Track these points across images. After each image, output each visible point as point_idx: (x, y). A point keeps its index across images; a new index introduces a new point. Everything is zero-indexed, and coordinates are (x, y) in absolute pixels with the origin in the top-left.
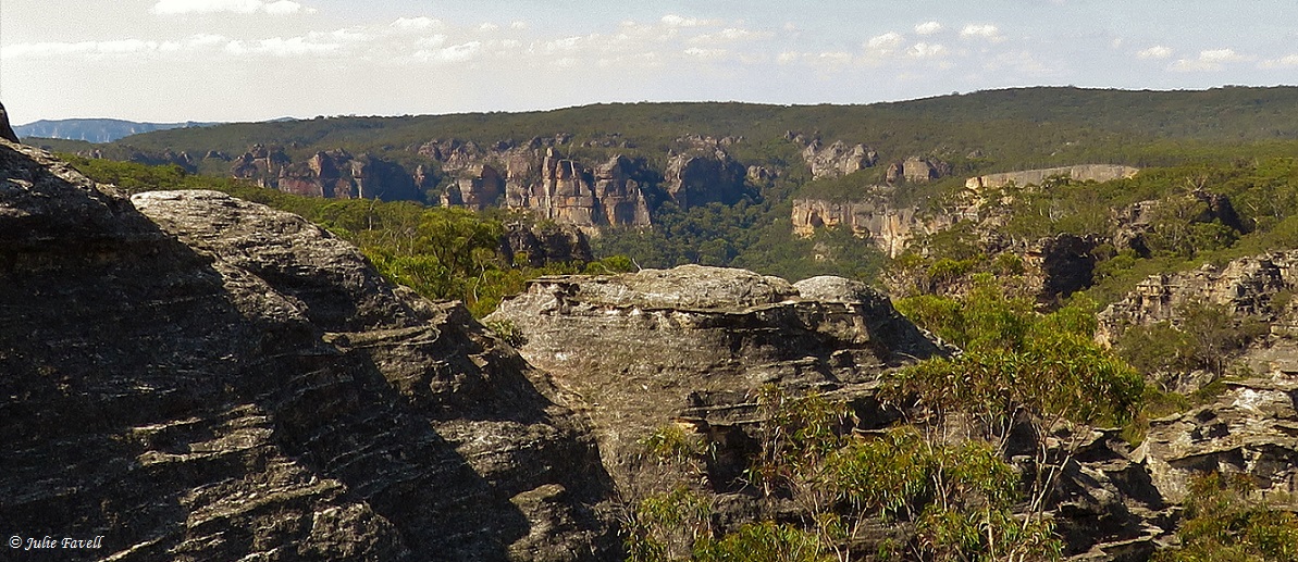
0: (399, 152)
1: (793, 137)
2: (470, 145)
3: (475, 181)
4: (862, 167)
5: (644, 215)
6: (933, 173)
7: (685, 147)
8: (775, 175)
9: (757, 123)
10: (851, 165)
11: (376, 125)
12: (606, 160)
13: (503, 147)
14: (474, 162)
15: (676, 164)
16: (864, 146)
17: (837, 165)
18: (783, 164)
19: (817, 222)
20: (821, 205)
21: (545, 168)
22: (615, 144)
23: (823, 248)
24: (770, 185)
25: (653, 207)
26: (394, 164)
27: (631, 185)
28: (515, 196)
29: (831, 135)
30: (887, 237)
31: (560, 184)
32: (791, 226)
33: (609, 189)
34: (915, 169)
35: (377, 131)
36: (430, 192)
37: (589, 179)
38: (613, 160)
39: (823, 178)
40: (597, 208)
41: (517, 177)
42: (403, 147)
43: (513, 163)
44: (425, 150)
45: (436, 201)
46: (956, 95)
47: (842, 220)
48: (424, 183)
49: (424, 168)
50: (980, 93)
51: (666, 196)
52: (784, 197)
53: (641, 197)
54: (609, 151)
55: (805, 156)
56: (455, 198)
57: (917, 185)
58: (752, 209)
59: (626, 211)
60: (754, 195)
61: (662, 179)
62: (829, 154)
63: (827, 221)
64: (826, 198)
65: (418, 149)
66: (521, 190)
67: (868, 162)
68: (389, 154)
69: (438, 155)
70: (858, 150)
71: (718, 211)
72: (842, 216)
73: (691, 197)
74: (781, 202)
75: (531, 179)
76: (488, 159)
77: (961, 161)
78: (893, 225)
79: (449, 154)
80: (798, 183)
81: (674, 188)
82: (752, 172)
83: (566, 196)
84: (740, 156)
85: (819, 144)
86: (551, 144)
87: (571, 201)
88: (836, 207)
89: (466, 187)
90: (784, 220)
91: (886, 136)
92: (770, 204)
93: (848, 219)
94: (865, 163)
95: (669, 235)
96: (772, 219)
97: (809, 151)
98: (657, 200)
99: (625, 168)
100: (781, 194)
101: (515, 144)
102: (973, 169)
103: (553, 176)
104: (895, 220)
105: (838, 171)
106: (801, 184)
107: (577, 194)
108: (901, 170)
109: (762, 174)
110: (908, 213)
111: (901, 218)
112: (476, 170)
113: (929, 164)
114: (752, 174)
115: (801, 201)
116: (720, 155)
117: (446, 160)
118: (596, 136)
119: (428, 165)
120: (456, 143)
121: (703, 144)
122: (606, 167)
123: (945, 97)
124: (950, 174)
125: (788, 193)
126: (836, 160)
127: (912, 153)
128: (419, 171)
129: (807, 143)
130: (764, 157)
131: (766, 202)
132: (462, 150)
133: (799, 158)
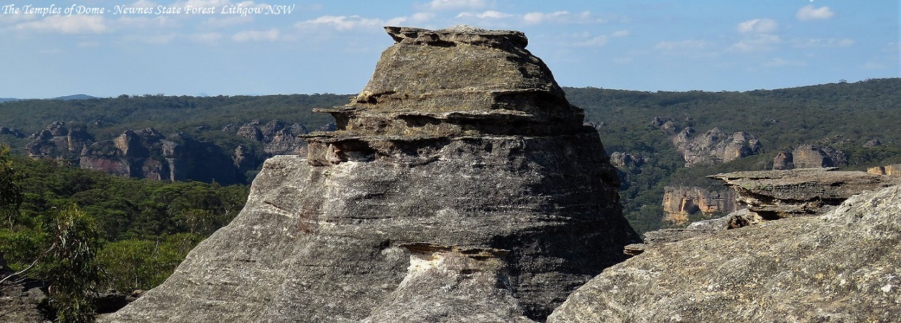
0: (217, 132)
1: (661, 123)
2: (296, 127)
4: (743, 155)
6: (829, 162)
8: (642, 162)
9: (619, 109)
10: (729, 153)
11: (187, 105)
16: (745, 134)
17: (713, 152)
18: (651, 150)
19: (693, 210)
20: (698, 192)
24: (636, 172)
26: (211, 144)
29: (705, 122)
32: (661, 213)
34: (806, 158)
35: (189, 111)
36: (250, 172)
39: (698, 165)
42: (220, 128)
44: (245, 131)
46: (843, 84)
47: (722, 207)
48: (242, 163)
49: (244, 149)
50: (872, 82)
52: (652, 183)
55: (675, 142)
62: (704, 141)
63: (704, 209)
64: (702, 186)
65: (237, 129)
67: (750, 150)
68: (205, 134)
69: (260, 136)
70: (738, 138)
72: (722, 204)
74: (649, 188)
77: (859, 151)
79: (271, 136)
80: (669, 170)
82: (618, 158)
85: (692, 131)
88: (715, 194)
90: (654, 207)
91: (768, 124)
92: (637, 190)
93: (728, 206)
94: (747, 152)
96: (639, 205)
97: (680, 139)
100: (649, 180)
102: (873, 159)
105: (715, 159)
106: (672, 170)
108: (792, 159)
109: (628, 160)
113: (822, 152)
114: (616, 161)
115: (673, 188)
117: (270, 141)
119: (248, 145)
120: (280, 125)
123: (832, 86)
124: (847, 163)
125: (657, 179)
126: (712, 147)
127: (802, 141)
128: (238, 152)
129: (678, 130)
130: (629, 144)
131: (632, 188)
132: (287, 132)
133: (669, 145)
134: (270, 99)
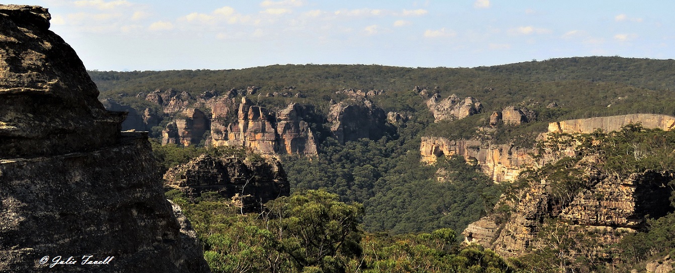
0: (132, 98)
1: (420, 91)
2: (184, 94)
3: (188, 120)
4: (471, 114)
5: (312, 147)
6: (524, 119)
7: (342, 97)
8: (407, 119)
9: (393, 80)
10: (462, 112)
11: (113, 78)
12: (285, 106)
13: (209, 96)
14: (187, 106)
15: (336, 110)
16: (472, 99)
17: (452, 112)
18: (413, 110)
19: (439, 154)
20: (442, 141)
21: (240, 112)
22: (291, 95)
23: (443, 172)
24: (404, 126)
25: (319, 141)
26: (129, 107)
27: (303, 125)
28: (218, 132)
29: (447, 90)
30: (490, 165)
31: (251, 124)
32: (419, 156)
33: (287, 127)
34: (511, 116)
35: (114, 82)
36: (154, 128)
37: (273, 120)
38: (290, 107)
39: (443, 121)
40: (278, 141)
41: (219, 118)
42: (134, 95)
43: (217, 108)
44: (151, 97)
45: (159, 135)
46: (534, 62)
47: (458, 152)
48: (149, 121)
49: (150, 110)
50: (552, 60)
51: (330, 134)
52: (414, 134)
53: (310, 134)
54: (287, 100)
55: (428, 105)
56: (173, 133)
57: (512, 127)
58: (391, 144)
59: (299, 143)
60: (392, 132)
61: (326, 121)
62: (446, 103)
63: (446, 153)
64: (445, 136)
65: (146, 96)
66: (222, 128)
67: (475, 110)
69: (161, 100)
70: (468, 101)
71: (366, 144)
72: (457, 149)
73: (346, 134)
74: (412, 138)
75: (230, 120)
76: (197, 105)
77: (544, 111)
78: (494, 156)
79: (168, 100)
80: (424, 125)
81: (335, 127)
82: (391, 117)
83: (256, 132)
84: (381, 104)
85: (439, 96)
86: (244, 94)
87: (259, 136)
88: (453, 142)
89: (181, 125)
90: (415, 152)
91: (487, 91)
92: (404, 139)
93: (462, 151)
94: (473, 111)
95: (331, 162)
96: (406, 151)
97: (431, 102)
98: (323, 135)
99: (299, 112)
100: (412, 132)
101: (218, 94)
102: (552, 116)
103: (246, 118)
104: (496, 153)
105: (453, 116)
106: (427, 126)
107: (263, 131)
108: (500, 116)
109: (398, 117)
110: (506, 147)
111: (501, 150)
112: (189, 113)
113: (521, 112)
114: (391, 118)
115: (427, 138)
116: (368, 104)
117: (167, 105)
118: (277, 89)
119: (153, 108)
120: (174, 92)
121: (356, 95)
122: (286, 111)
123: (527, 63)
124: (537, 120)
125: (417, 131)
126: (452, 108)
127: (508, 104)
128: (146, 113)
129: (430, 96)
130: (399, 106)
131: (401, 138)
132: (178, 98)
133: (425, 107)
134: (168, 74)
